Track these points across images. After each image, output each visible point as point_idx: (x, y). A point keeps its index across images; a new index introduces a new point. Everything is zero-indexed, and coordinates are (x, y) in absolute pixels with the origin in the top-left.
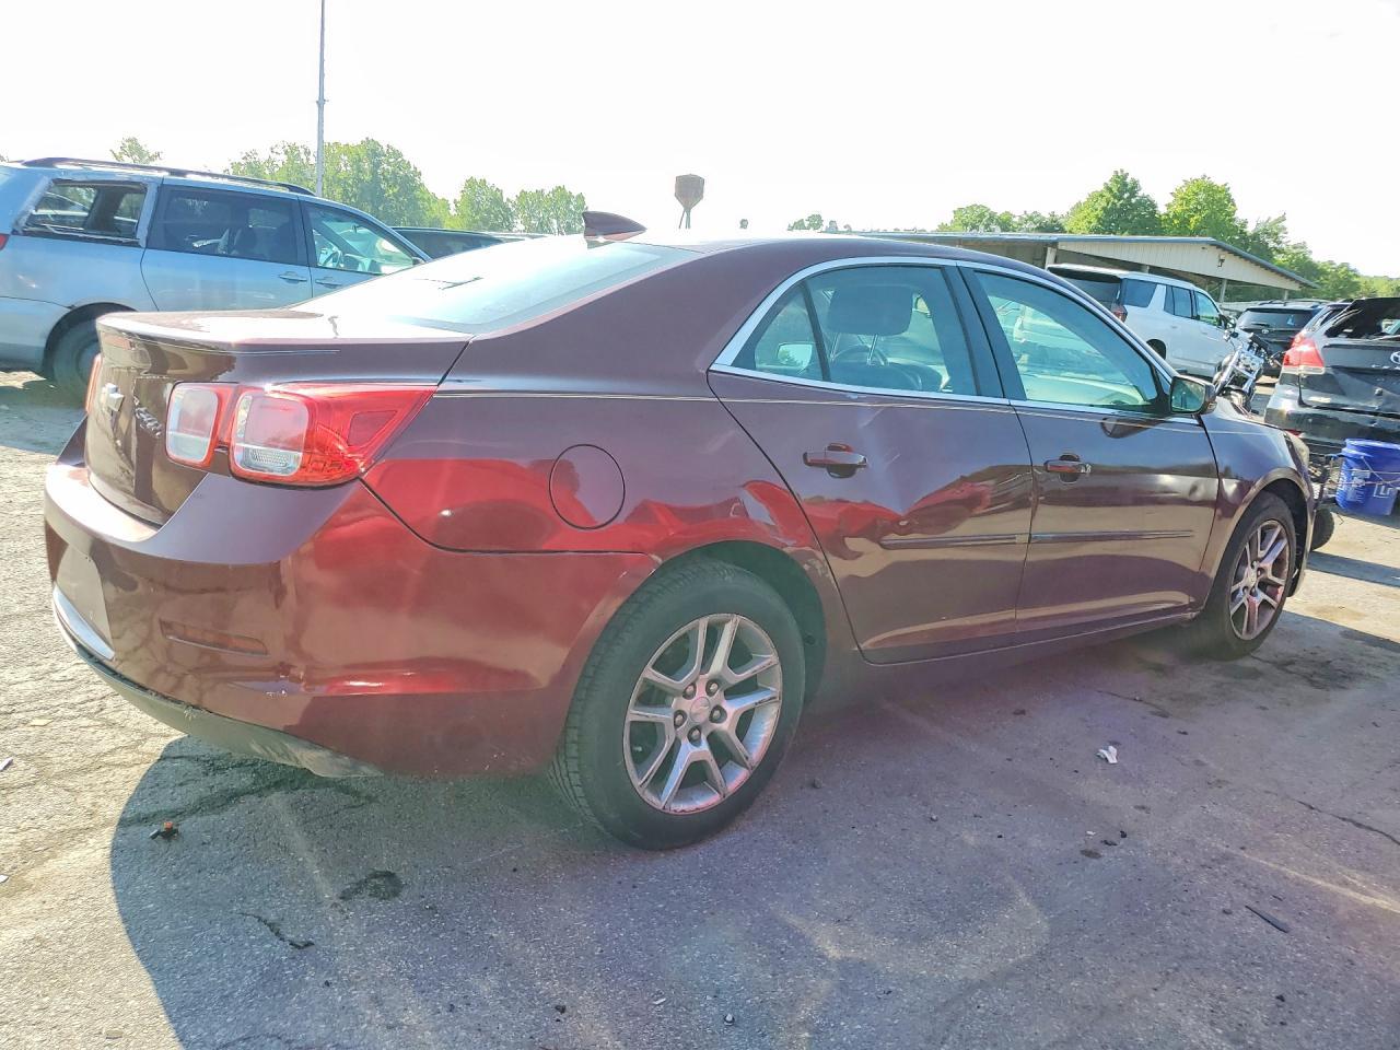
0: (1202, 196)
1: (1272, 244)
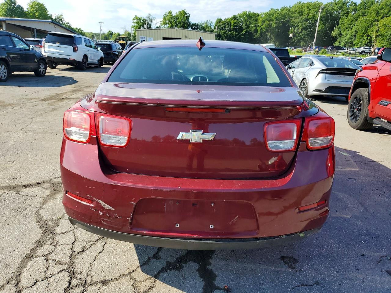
0: (37, 6)
1: (61, 22)
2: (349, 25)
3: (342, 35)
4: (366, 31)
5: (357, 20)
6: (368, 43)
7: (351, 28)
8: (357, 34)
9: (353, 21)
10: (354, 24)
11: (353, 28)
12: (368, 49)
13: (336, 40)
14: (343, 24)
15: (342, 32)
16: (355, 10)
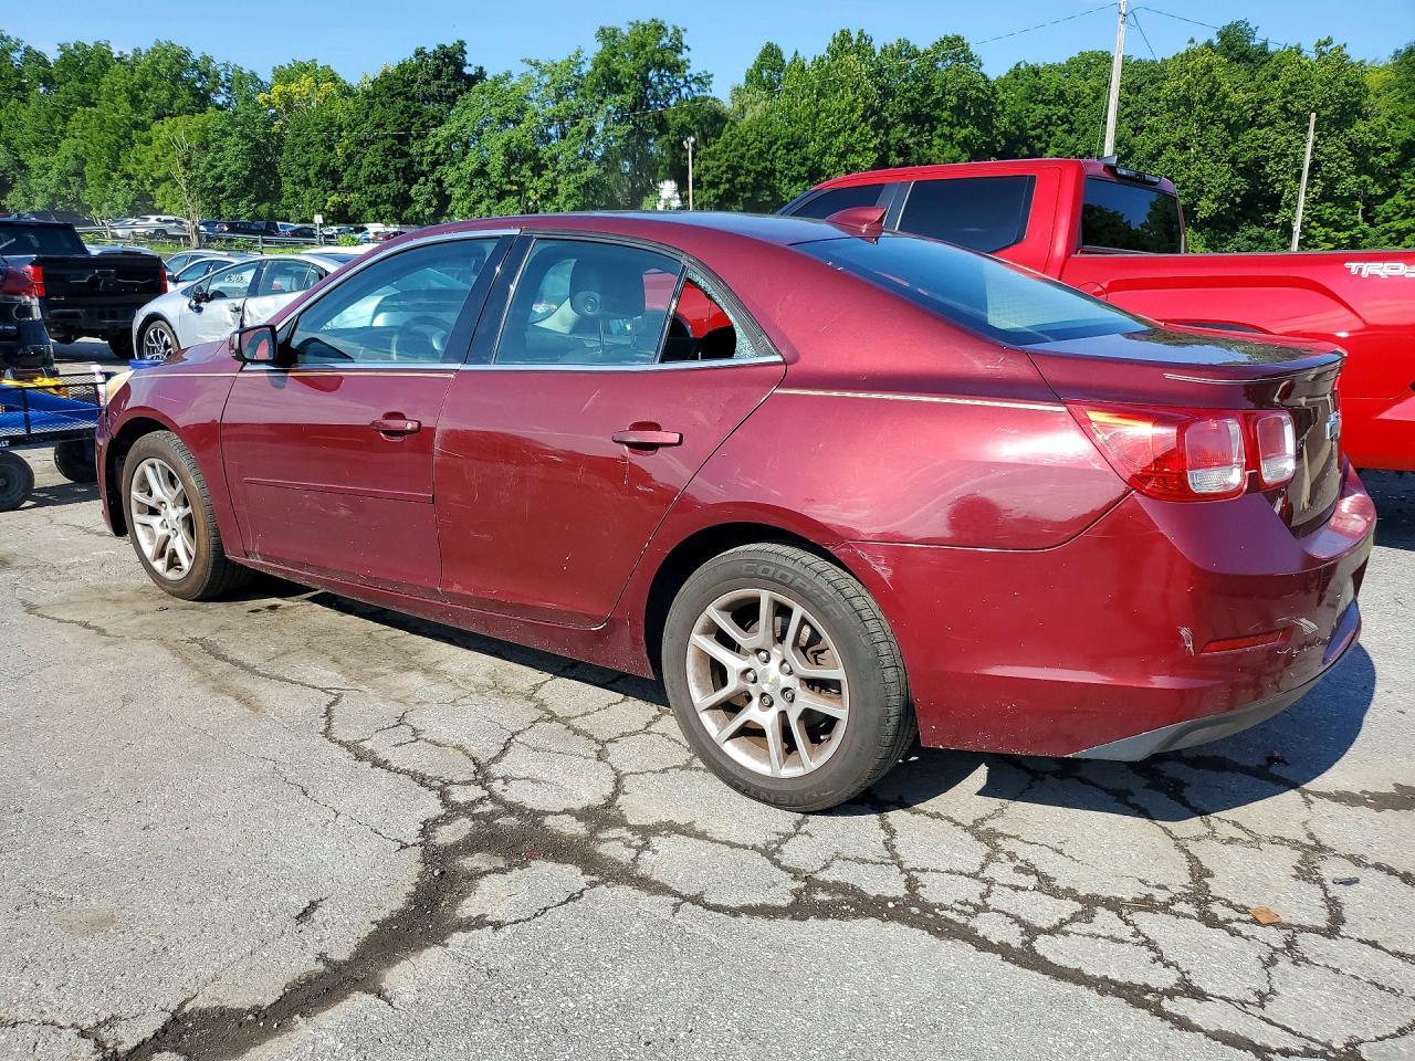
2: (43, 132)
3: (26, 167)
4: (116, 159)
5: (66, 119)
6: (133, 201)
7: (56, 146)
8: (85, 169)
9: (52, 119)
10: (61, 132)
11: (63, 144)
12: (174, 224)
13: (10, 188)
14: (16, 126)
15: (22, 157)
16: (48, 80)
